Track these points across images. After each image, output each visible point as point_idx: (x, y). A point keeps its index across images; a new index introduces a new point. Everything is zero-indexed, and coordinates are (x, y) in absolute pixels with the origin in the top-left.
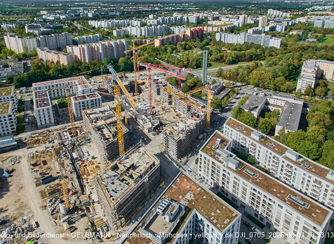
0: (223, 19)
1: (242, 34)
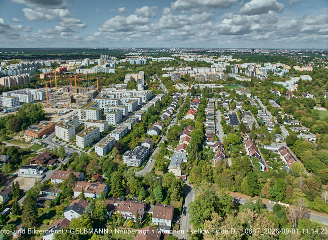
0: (70, 63)
1: (93, 68)
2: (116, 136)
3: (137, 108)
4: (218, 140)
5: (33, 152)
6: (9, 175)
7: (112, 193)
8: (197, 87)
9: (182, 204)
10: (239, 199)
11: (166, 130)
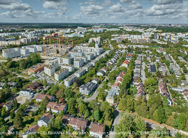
0: (61, 31)
1: (72, 34)
2: (77, 75)
3: (93, 58)
4: (141, 81)
5: (31, 81)
6: (15, 94)
7: (69, 111)
8: (131, 47)
9: (111, 124)
10: (151, 124)
11: (108, 73)
